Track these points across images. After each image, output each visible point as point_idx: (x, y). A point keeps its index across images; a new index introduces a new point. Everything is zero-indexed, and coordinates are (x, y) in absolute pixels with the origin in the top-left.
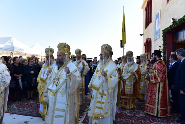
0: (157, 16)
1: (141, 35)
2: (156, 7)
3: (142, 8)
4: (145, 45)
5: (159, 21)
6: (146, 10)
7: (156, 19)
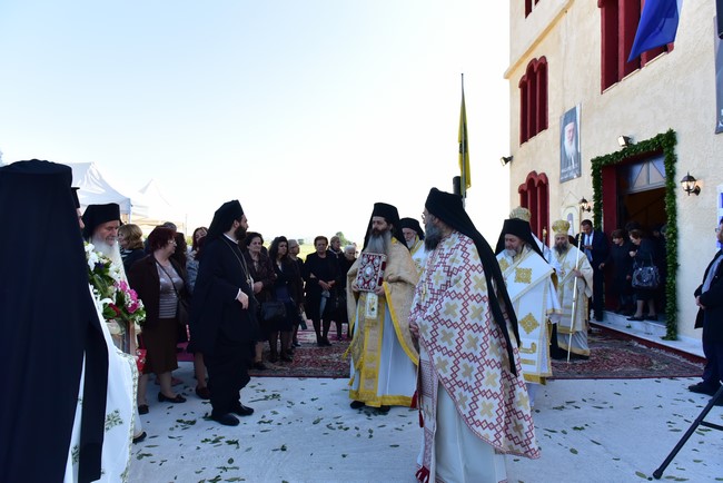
0: (570, 116)
1: (506, 160)
2: (564, 89)
3: (507, 77)
4: (522, 192)
5: (575, 131)
6: (523, 85)
7: (565, 124)
